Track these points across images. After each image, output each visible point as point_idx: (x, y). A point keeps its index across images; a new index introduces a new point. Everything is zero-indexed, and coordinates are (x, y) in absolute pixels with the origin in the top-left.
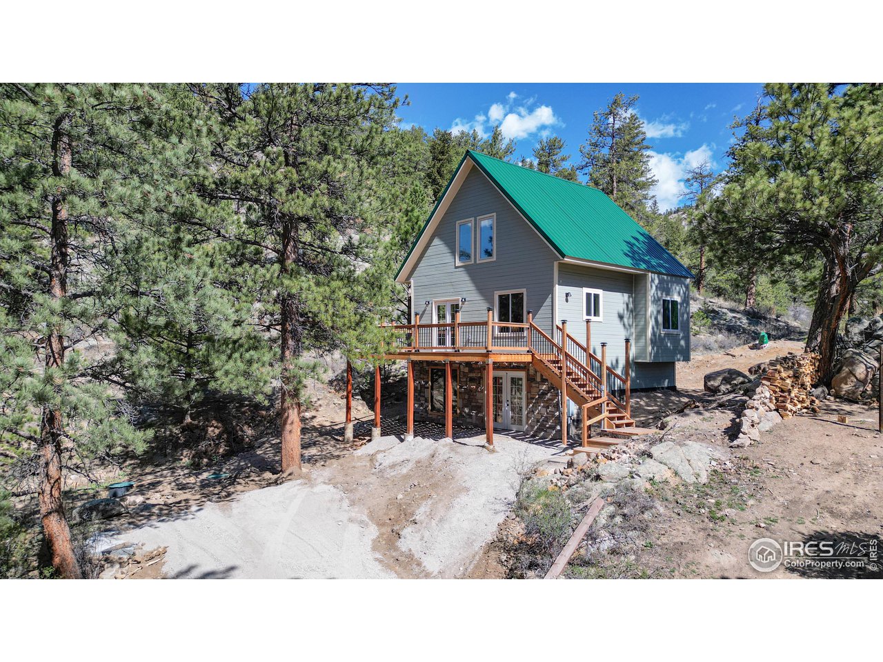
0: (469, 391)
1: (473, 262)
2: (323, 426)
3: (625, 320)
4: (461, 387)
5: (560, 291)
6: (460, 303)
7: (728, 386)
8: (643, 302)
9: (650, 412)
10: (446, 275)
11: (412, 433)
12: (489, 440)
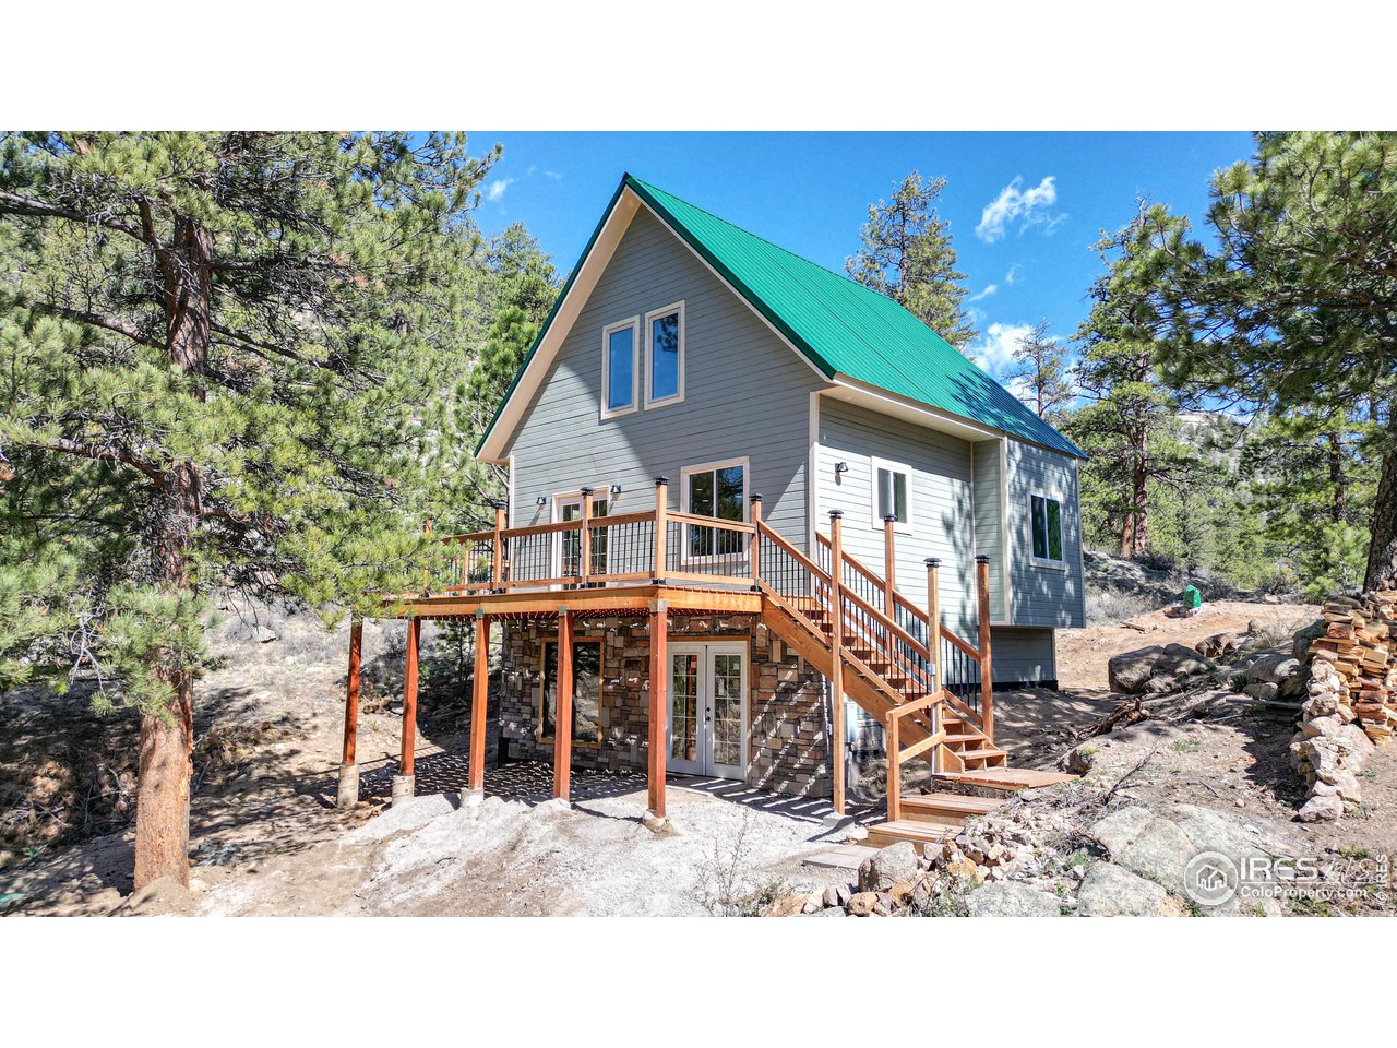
0: (625, 691)
1: (636, 409)
2: (308, 773)
3: (958, 534)
4: (607, 681)
5: (823, 457)
6: (609, 498)
7: (1170, 679)
8: (992, 498)
9: (1022, 734)
10: (580, 439)
11: (479, 786)
12: (656, 805)
